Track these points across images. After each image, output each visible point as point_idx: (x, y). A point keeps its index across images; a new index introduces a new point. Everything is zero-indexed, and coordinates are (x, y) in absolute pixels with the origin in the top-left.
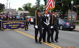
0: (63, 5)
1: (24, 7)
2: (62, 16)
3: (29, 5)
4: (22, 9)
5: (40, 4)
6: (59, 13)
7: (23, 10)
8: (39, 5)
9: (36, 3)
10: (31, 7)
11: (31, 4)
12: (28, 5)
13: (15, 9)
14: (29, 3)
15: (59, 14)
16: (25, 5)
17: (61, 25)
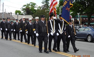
0: (87, 5)
1: (23, 9)
2: (85, 22)
3: (32, 5)
4: (21, 12)
5: (49, 3)
6: (80, 17)
7: (22, 14)
8: (48, 6)
9: (43, 3)
10: (35, 9)
11: (34, 4)
12: (30, 6)
13: (11, 13)
14: (31, 3)
15: (81, 19)
16: (25, 5)
17: (89, 35)
